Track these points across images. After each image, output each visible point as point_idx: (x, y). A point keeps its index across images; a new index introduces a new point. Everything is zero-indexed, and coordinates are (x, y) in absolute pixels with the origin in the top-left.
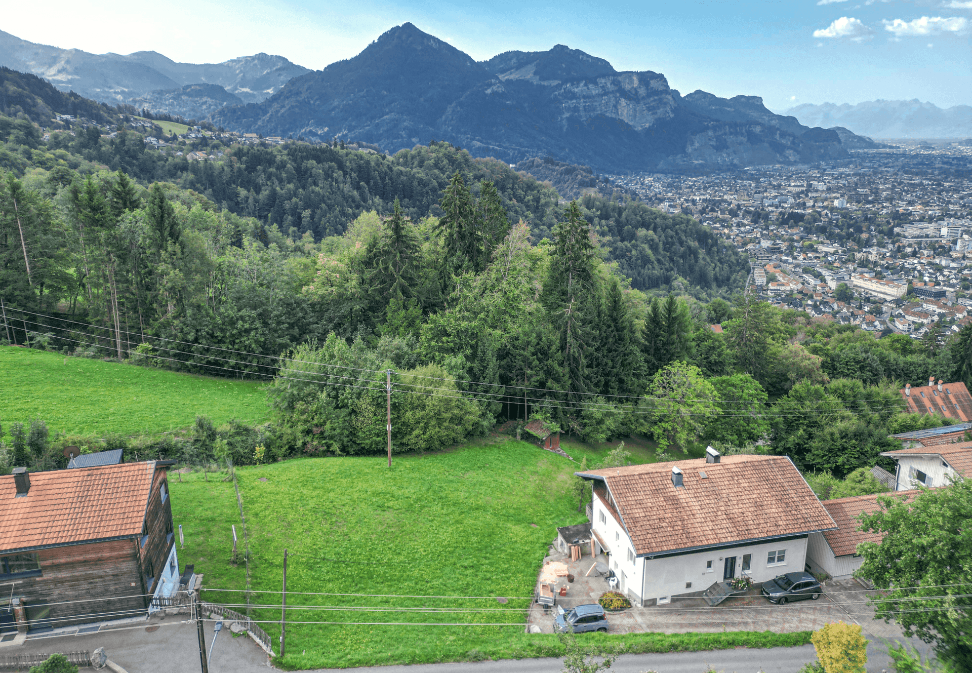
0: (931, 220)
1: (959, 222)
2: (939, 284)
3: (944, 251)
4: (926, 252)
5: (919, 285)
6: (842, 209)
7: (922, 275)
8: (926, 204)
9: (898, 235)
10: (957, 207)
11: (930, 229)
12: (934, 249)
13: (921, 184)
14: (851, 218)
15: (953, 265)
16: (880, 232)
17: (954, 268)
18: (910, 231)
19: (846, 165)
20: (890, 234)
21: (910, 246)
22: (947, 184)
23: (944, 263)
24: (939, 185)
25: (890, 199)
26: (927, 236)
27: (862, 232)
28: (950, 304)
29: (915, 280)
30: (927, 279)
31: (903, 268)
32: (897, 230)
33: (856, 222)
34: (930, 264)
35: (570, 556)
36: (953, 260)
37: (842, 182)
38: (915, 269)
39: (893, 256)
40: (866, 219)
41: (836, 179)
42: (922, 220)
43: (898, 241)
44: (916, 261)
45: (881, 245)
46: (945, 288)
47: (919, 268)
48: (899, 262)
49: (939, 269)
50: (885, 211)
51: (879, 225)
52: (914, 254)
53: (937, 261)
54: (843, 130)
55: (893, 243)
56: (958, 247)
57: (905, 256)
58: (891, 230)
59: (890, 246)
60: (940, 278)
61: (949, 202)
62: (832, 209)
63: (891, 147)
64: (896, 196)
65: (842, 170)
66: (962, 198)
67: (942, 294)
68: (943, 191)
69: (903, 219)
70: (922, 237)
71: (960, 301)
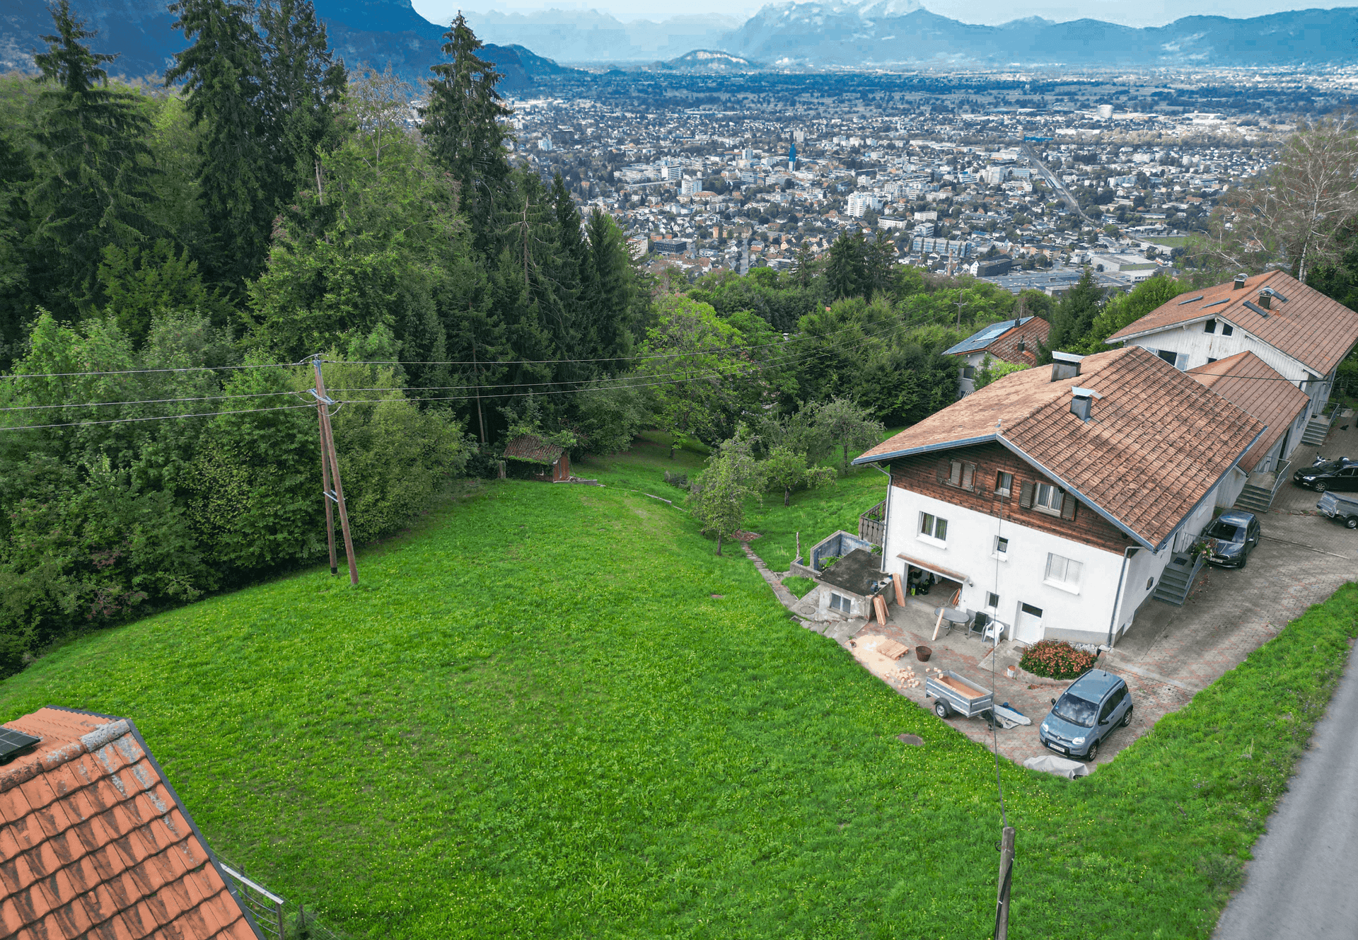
0: (647, 160)
1: (677, 160)
2: (676, 236)
3: (670, 196)
4: (653, 199)
5: (658, 239)
6: (549, 152)
7: (656, 226)
8: (637, 142)
9: (620, 180)
10: (667, 143)
11: (650, 171)
12: (661, 195)
13: (624, 117)
14: (564, 163)
15: (684, 211)
16: (601, 178)
17: (685, 215)
18: (631, 175)
19: (535, 97)
20: (611, 179)
21: (636, 193)
22: (650, 116)
23: (674, 210)
24: (643, 118)
25: (598, 138)
26: (649, 180)
27: (580, 180)
28: (692, 256)
29: (653, 234)
30: (663, 231)
31: (636, 221)
32: (617, 174)
33: (571, 167)
34: (662, 212)
35: (873, 617)
36: (683, 206)
37: (537, 119)
38: (647, 220)
39: (622, 207)
40: (582, 163)
41: (529, 114)
42: (638, 160)
43: (622, 188)
44: (647, 211)
45: (606, 195)
46: (684, 240)
47: (652, 218)
48: (630, 213)
49: (671, 218)
50: (597, 152)
51: (596, 171)
52: (643, 202)
53: (667, 208)
54: (520, 48)
55: (617, 191)
56: (684, 190)
57: (633, 206)
58: (611, 173)
59: (615, 195)
60: (676, 228)
61: (658, 138)
62: (539, 153)
63: (579, 72)
64: (604, 134)
65: (533, 102)
66: (670, 132)
67: (681, 248)
68: (648, 124)
69: (618, 160)
70: (644, 181)
71: (701, 252)
